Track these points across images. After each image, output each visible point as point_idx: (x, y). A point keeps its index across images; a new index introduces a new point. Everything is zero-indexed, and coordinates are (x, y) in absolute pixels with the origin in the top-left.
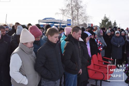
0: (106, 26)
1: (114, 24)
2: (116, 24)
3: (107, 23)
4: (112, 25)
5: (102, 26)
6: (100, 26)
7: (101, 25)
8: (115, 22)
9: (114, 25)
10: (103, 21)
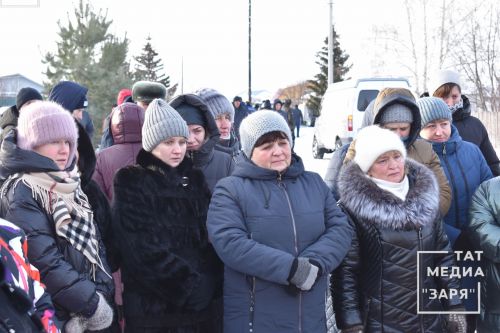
0: (91, 77)
1: (143, 60)
2: (155, 59)
3: (97, 53)
4: (132, 69)
5: (60, 73)
6: (50, 74)
7: (54, 65)
8: (148, 48)
9: (143, 68)
10: (66, 34)
